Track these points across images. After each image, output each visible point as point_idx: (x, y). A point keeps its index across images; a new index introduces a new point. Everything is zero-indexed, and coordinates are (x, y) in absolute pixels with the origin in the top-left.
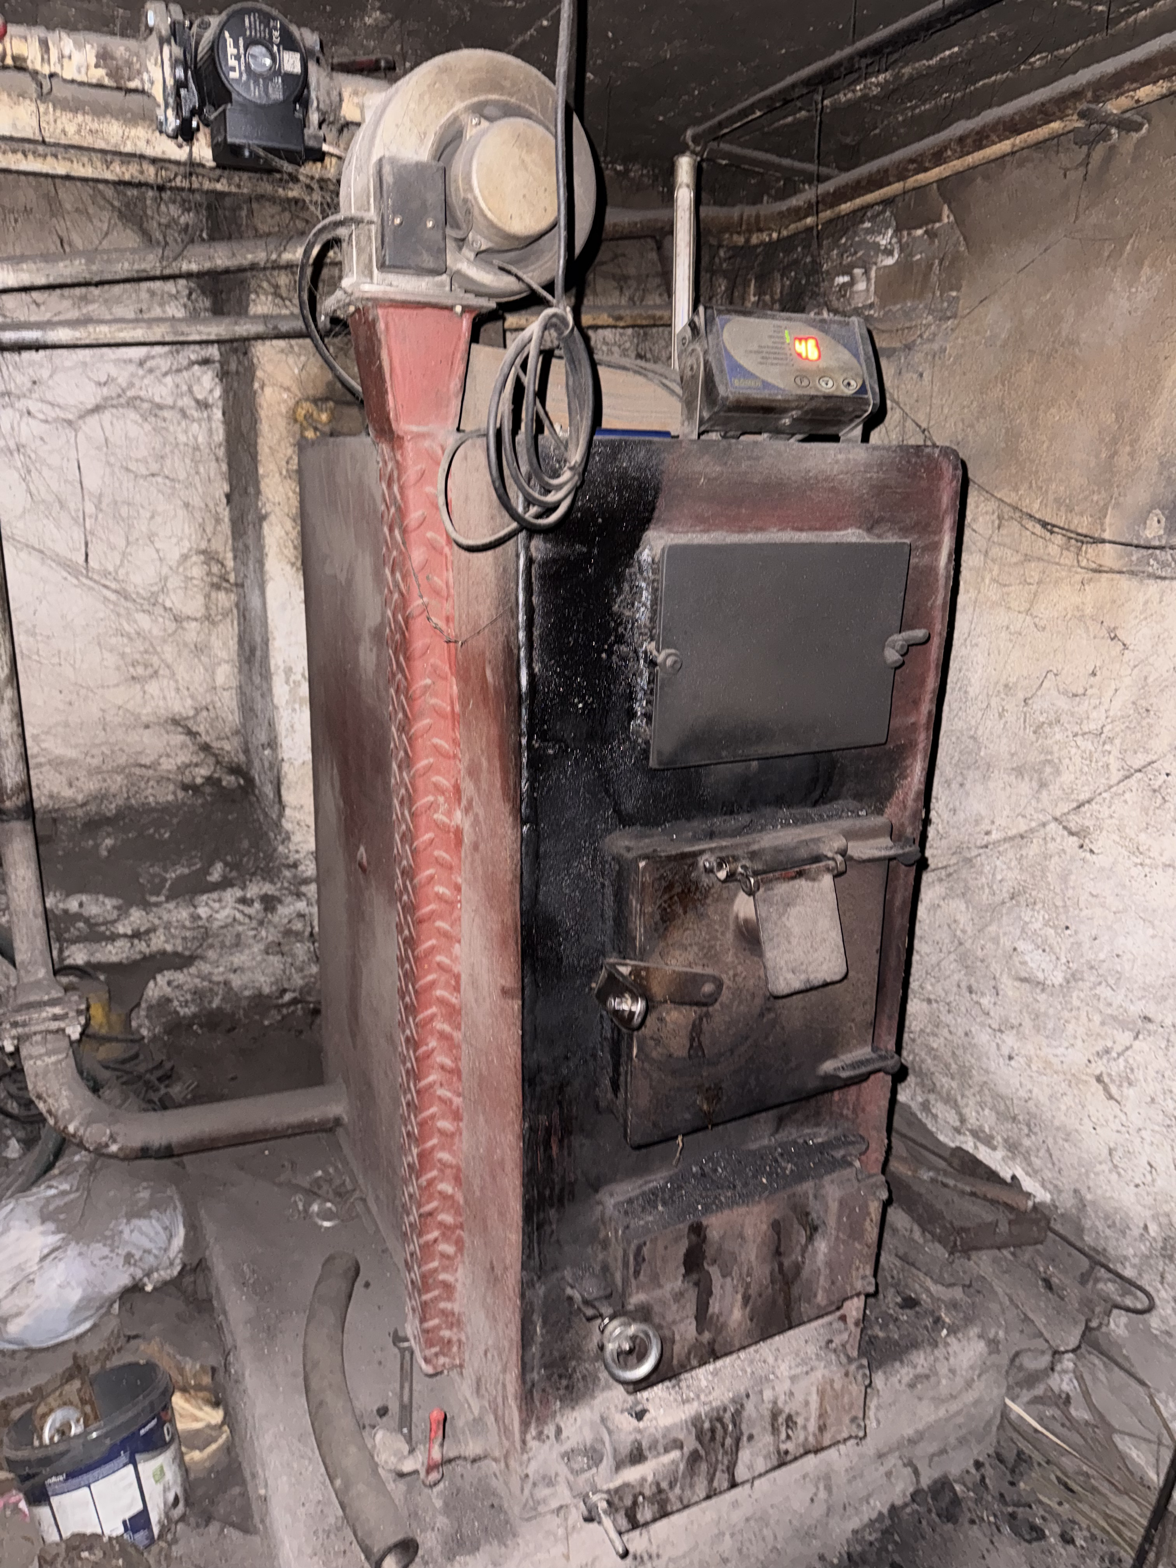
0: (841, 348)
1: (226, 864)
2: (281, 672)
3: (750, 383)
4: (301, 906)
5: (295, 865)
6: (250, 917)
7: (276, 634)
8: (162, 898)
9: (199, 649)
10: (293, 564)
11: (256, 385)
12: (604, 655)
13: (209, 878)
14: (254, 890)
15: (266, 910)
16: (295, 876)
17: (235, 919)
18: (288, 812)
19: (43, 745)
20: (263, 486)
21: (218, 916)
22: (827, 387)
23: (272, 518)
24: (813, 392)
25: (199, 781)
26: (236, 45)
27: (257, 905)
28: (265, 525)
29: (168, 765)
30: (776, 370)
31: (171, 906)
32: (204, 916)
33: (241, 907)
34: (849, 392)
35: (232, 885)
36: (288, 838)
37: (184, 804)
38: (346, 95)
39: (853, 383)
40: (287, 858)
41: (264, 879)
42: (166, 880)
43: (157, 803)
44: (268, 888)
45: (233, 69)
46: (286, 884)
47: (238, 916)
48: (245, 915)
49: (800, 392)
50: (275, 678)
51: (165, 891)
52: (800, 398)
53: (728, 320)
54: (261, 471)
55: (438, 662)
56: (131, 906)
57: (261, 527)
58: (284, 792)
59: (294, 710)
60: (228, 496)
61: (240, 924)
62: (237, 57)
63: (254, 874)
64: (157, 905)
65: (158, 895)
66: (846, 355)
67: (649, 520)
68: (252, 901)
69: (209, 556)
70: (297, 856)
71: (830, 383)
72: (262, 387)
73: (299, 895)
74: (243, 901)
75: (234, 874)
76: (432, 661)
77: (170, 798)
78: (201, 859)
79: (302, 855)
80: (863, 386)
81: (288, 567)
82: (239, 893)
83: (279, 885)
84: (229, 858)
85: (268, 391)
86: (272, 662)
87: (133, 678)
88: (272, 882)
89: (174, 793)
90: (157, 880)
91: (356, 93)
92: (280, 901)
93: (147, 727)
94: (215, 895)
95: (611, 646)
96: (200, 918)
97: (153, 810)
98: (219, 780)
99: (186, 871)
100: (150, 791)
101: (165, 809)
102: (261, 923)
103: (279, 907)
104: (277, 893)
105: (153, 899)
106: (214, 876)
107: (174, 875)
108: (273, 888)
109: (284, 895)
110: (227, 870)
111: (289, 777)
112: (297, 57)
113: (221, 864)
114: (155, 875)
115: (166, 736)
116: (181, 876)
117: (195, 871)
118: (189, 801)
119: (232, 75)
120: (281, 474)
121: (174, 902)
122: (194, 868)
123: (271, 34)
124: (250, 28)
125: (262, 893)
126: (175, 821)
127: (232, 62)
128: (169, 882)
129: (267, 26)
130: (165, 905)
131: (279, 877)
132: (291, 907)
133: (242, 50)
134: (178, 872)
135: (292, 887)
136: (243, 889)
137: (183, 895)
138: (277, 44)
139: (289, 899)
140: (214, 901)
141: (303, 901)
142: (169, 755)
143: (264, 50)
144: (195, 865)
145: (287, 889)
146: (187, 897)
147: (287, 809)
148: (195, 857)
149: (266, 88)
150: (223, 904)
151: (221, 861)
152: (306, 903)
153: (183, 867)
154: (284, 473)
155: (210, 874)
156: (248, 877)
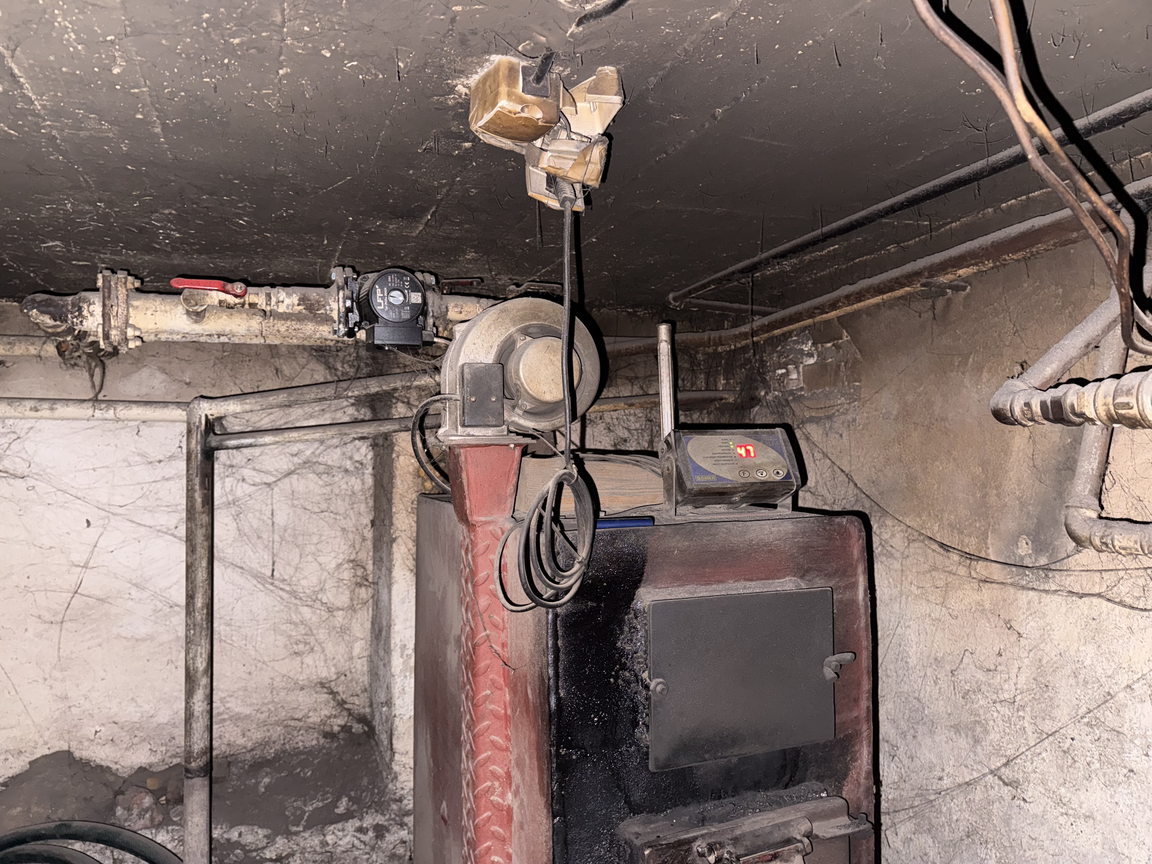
0: (770, 450)
1: (350, 799)
2: (398, 648)
3: (708, 478)
4: (404, 834)
5: (400, 800)
6: (365, 843)
7: (396, 620)
8: (301, 828)
9: (344, 630)
10: (412, 570)
11: (394, 455)
12: (612, 680)
13: (336, 811)
14: (369, 821)
15: (377, 837)
16: (400, 809)
17: (353, 846)
18: (397, 757)
19: (227, 705)
20: (394, 520)
21: (341, 843)
22: (763, 476)
23: (399, 540)
24: (753, 480)
25: (336, 729)
26: (382, 292)
27: (371, 834)
28: (395, 545)
29: (314, 719)
30: (725, 468)
31: (306, 835)
32: (330, 842)
33: (358, 835)
34: (778, 478)
35: (353, 817)
36: (396, 778)
37: (324, 748)
38: (450, 308)
39: (780, 472)
40: (395, 794)
41: (377, 811)
42: (305, 812)
43: (305, 747)
44: (380, 819)
45: (380, 305)
46: (393, 816)
47: (356, 842)
48: (361, 841)
49: (743, 481)
50: (393, 653)
51: (303, 823)
52: (744, 485)
53: (691, 438)
54: (394, 510)
55: (496, 677)
56: (277, 835)
57: (391, 546)
58: (394, 742)
59: (405, 677)
60: (373, 523)
61: (358, 849)
62: (383, 298)
63: (369, 807)
64: (297, 833)
65: (298, 825)
66: (773, 454)
67: (640, 581)
68: (367, 830)
69: (356, 564)
70: (402, 792)
71: (764, 474)
72: (398, 457)
73: (402, 825)
74: (361, 830)
75: (355, 807)
76: (491, 677)
77: (314, 742)
78: (332, 794)
79: (405, 792)
80: (788, 473)
81: (408, 574)
82: (358, 824)
83: (387, 817)
84: (353, 794)
85: (402, 458)
86: (393, 642)
87: (296, 653)
88: (383, 814)
89: (317, 739)
90: (298, 812)
91: (456, 306)
92: (388, 831)
93: (302, 689)
94: (339, 826)
95: (617, 672)
96: (328, 844)
97: (302, 753)
98: (351, 727)
99: (321, 804)
100: (300, 738)
101: (310, 752)
102: (373, 848)
103: (387, 835)
104: (386, 823)
105: (294, 829)
106: (341, 809)
107: (311, 809)
108: (383, 819)
109: (391, 825)
110: (351, 803)
111: (399, 729)
112: (420, 294)
113: (346, 799)
114: (298, 808)
115: (315, 695)
116: (316, 809)
117: (326, 804)
118: (327, 746)
119: (379, 307)
120: (407, 511)
121: (310, 831)
122: (326, 802)
123: (404, 284)
124: (391, 282)
125: (375, 823)
126: (316, 762)
127: (379, 300)
128: (307, 814)
129: (402, 280)
130: (303, 834)
131: (388, 810)
132: (396, 835)
133: (386, 294)
134: (314, 805)
135: (397, 818)
136: (361, 820)
137: (316, 825)
138: (407, 289)
139: (395, 828)
140: (339, 830)
141: (404, 830)
142: (315, 710)
143: (399, 293)
144: (327, 799)
145: (394, 819)
146: (319, 827)
147: (396, 755)
148: (328, 792)
149: (400, 313)
150: (346, 833)
151: (347, 796)
152: (406, 832)
153: (318, 801)
154: (410, 510)
155: (337, 807)
156: (365, 810)
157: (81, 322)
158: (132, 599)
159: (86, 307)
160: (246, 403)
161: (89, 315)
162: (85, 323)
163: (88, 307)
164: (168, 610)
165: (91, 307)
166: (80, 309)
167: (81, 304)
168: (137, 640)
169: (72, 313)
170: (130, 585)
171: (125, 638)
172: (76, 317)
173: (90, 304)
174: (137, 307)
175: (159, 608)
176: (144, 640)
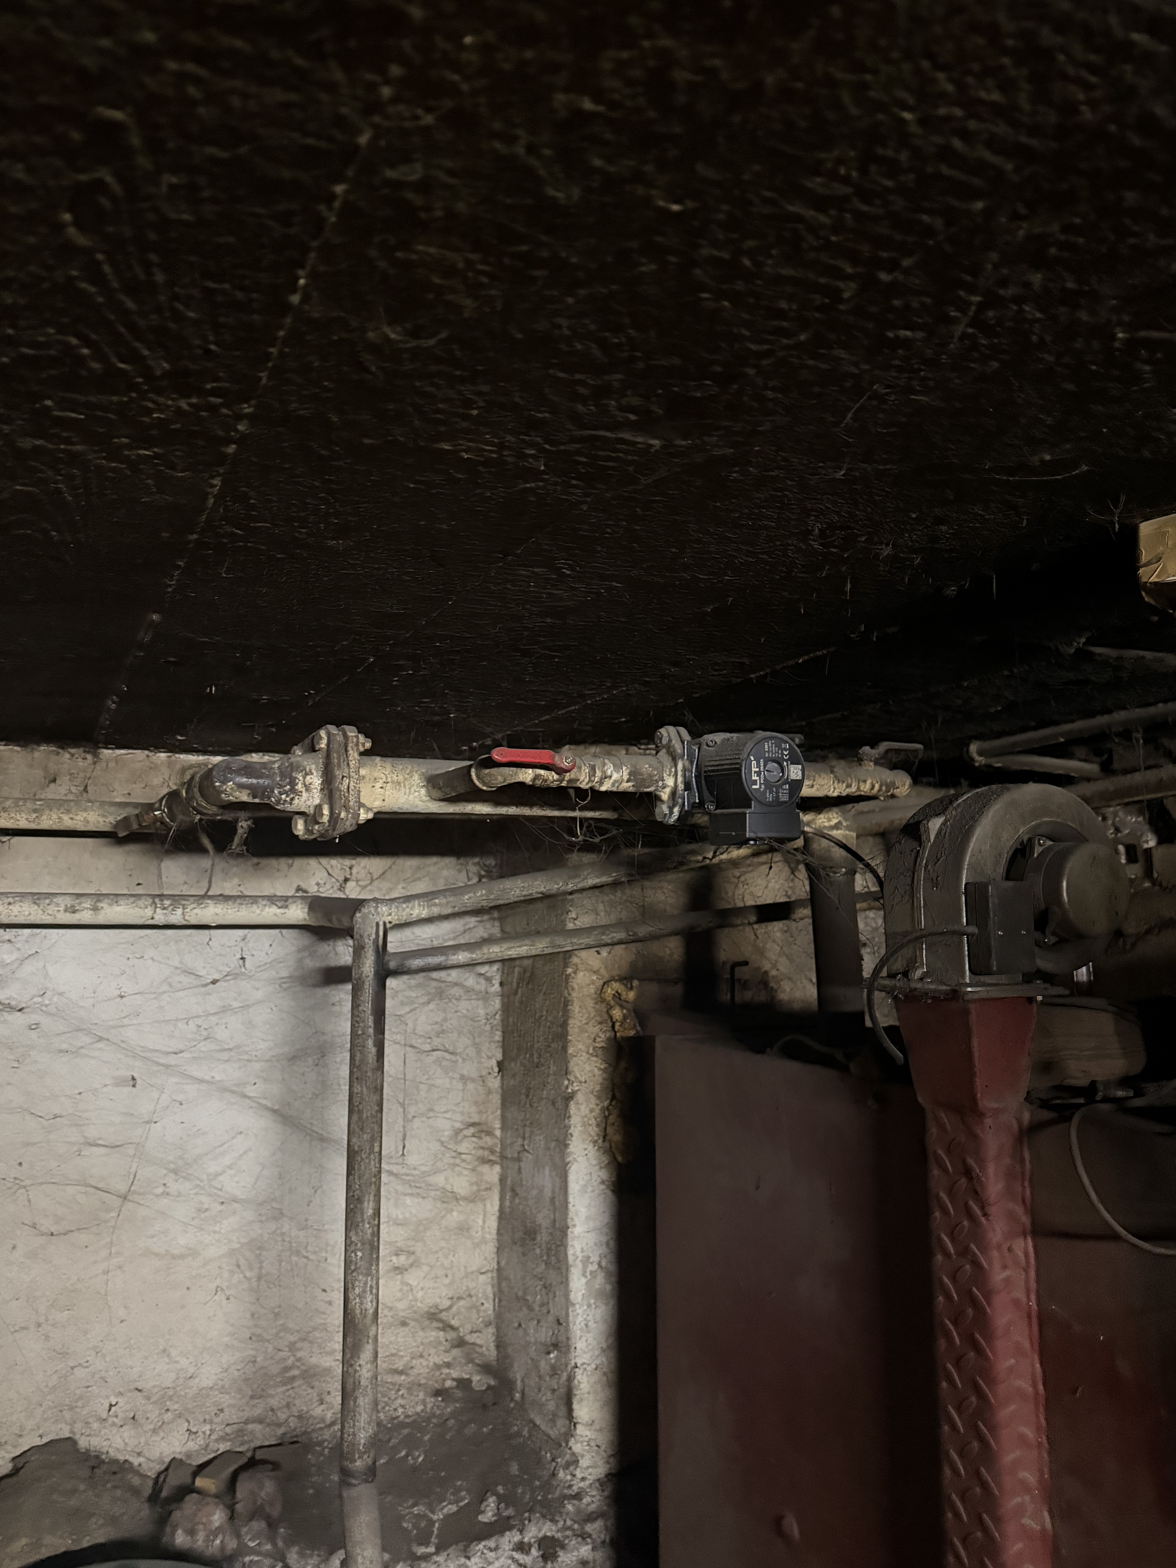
1: (500, 1499)
2: (577, 1261)
4: (585, 1551)
5: (578, 1496)
8: (432, 1549)
13: (483, 1518)
14: (532, 1533)
15: (545, 1558)
16: (578, 1511)
18: (578, 1429)
23: (578, 1096)
25: (449, 1384)
26: (758, 766)
27: (534, 1552)
29: (421, 1369)
31: (440, 1559)
33: (517, 1555)
35: (510, 1528)
36: (575, 1462)
37: (434, 1414)
40: (570, 1486)
41: (544, 1516)
42: (434, 1522)
43: (407, 1416)
44: (548, 1529)
45: (755, 782)
50: (572, 1269)
51: (434, 1540)
54: (571, 1051)
55: (1020, 1339)
56: (398, 1562)
57: (567, 1106)
60: (500, 1064)
63: (531, 1510)
64: (426, 1557)
65: (427, 1544)
68: (530, 1545)
69: (480, 1129)
70: (582, 1484)
72: (575, 973)
73: (584, 1536)
74: (522, 1547)
75: (510, 1512)
77: (419, 1408)
78: (468, 1490)
79: (588, 1483)
82: (517, 1538)
83: (560, 1524)
84: (500, 1489)
85: (581, 974)
86: (570, 1252)
88: (554, 1521)
89: (424, 1402)
90: (423, 1523)
92: (563, 1547)
93: (404, 1324)
94: (491, 1543)
97: (403, 1425)
98: (469, 1381)
99: (454, 1508)
100: (400, 1401)
101: (417, 1424)
103: (561, 1553)
104: (559, 1535)
105: (421, 1550)
106: (488, 1516)
107: (441, 1517)
108: (553, 1528)
109: (568, 1537)
110: (502, 1505)
111: (582, 1386)
112: (800, 767)
113: (494, 1498)
114: (419, 1516)
115: (421, 1333)
116: (447, 1517)
117: (461, 1508)
118: (438, 1412)
119: (754, 787)
120: (588, 1052)
121: (445, 1553)
122: (462, 1504)
123: (782, 754)
124: (768, 752)
125: (541, 1535)
126: (427, 1438)
127: (755, 777)
128: (437, 1525)
129: (780, 748)
130: (436, 1558)
131: (561, 1513)
132: (575, 1553)
133: (762, 768)
134: (445, 1511)
135: (576, 1526)
136: (521, 1531)
137: (457, 1543)
138: (787, 761)
139: (573, 1542)
140: (491, 1550)
141: (587, 1544)
142: (421, 1356)
143: (776, 765)
144: (463, 1499)
145: (569, 1528)
146: (461, 1546)
147: (578, 1426)
148: (460, 1489)
149: (777, 793)
150: (500, 1552)
151: (493, 1494)
152: (590, 1547)
153: (450, 1503)
154: (591, 1051)
155: (483, 1512)
156: (527, 1515)
157: (292, 799)
158: (168, 1194)
159: (301, 778)
160: (435, 905)
161: (304, 790)
162: (296, 801)
163: (304, 778)
164: (220, 1208)
165: (308, 777)
166: (293, 783)
167: (294, 774)
168: (174, 1257)
169: (281, 786)
170: (165, 1172)
171: (156, 1255)
172: (286, 793)
173: (307, 774)
174: (364, 777)
175: (206, 1206)
176: (182, 1257)
